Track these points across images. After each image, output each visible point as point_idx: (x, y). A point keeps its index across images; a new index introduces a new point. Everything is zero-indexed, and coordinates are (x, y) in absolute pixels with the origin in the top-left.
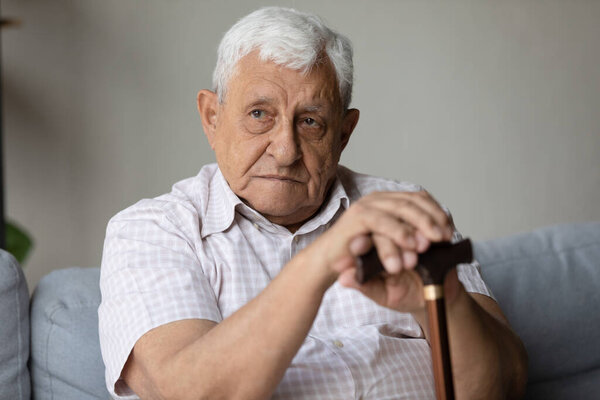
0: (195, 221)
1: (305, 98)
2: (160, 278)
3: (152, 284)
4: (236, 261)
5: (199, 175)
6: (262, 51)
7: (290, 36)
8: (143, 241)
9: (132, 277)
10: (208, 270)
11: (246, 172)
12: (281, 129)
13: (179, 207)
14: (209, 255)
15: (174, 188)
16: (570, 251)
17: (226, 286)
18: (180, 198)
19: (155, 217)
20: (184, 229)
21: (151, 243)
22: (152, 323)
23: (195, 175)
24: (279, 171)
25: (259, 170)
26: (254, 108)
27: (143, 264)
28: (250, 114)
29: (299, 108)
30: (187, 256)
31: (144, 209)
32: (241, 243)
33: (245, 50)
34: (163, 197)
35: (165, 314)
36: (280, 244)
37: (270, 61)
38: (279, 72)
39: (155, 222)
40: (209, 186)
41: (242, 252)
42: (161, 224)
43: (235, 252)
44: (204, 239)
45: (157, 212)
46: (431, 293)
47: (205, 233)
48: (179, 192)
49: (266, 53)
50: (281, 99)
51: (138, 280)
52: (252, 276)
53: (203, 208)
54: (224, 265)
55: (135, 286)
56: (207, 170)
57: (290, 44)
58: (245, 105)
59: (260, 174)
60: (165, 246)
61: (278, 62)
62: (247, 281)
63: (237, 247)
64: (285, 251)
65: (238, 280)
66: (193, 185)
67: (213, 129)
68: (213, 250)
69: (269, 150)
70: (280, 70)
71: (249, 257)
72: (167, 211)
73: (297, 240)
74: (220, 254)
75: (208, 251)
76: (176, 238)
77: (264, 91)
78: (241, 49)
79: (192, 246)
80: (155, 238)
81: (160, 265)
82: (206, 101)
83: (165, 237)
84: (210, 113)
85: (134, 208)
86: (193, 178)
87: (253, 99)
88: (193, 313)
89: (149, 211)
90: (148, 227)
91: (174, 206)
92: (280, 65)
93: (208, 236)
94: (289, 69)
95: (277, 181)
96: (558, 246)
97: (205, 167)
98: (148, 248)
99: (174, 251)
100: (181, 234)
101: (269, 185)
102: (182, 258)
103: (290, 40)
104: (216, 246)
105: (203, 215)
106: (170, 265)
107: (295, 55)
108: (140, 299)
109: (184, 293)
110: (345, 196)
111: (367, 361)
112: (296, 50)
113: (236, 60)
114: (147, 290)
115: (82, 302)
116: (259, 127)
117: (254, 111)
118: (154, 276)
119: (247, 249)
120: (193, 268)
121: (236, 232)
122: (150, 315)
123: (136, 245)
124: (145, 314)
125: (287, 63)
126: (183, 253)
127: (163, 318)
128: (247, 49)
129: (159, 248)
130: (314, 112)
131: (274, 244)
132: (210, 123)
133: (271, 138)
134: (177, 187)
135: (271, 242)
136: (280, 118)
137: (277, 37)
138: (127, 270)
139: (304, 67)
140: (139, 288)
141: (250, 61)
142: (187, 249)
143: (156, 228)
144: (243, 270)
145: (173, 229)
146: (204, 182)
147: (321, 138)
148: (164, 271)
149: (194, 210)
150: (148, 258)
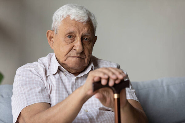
0: (44, 71)
1: (85, 31)
2: (31, 89)
3: (28, 91)
4: (56, 84)
5: (47, 56)
6: (71, 17)
7: (80, 12)
8: (26, 77)
9: (22, 89)
10: (47, 87)
11: (66, 55)
12: (77, 42)
13: (39, 66)
14: (48, 82)
15: (39, 60)
16: (168, 86)
17: (52, 92)
18: (40, 63)
19: (31, 69)
20: (40, 73)
21: (29, 78)
22: (28, 104)
23: (46, 56)
24: (77, 55)
25: (70, 55)
26: (69, 35)
27: (26, 84)
28: (67, 37)
29: (83, 35)
30: (40, 82)
31: (28, 66)
32: (58, 79)
33: (64, 17)
34: (34, 63)
35: (32, 101)
36: (72, 80)
37: (73, 20)
38: (76, 23)
39: (31, 71)
40: (50, 60)
41: (58, 82)
42: (33, 71)
43: (56, 81)
44: (47, 77)
45: (32, 67)
46: (116, 96)
47: (47, 75)
48: (40, 61)
49: (72, 17)
50: (77, 31)
51: (24, 90)
52: (61, 89)
53: (47, 67)
54: (52, 85)
55: (23, 92)
56: (50, 55)
57: (80, 15)
58: (65, 34)
59: (71, 56)
60: (33, 79)
61: (77, 20)
62: (59, 91)
63: (57, 80)
64: (73, 82)
65: (56, 90)
66: (45, 60)
67: (52, 43)
68: (49, 80)
69: (74, 48)
70: (77, 22)
71: (61, 83)
72: (35, 67)
73: (77, 79)
74: (51, 81)
75: (47, 80)
76: (37, 76)
77: (72, 29)
78: (63, 17)
79: (42, 79)
80: (30, 76)
81: (31, 85)
82: (50, 34)
83: (34, 76)
84: (51, 38)
85: (25, 66)
86: (45, 57)
87: (68, 32)
88: (41, 101)
89: (29, 67)
90: (28, 72)
91: (37, 66)
92: (77, 21)
93: (49, 76)
94: (80, 22)
95: (76, 58)
96: (164, 84)
97: (50, 54)
98: (28, 80)
99: (36, 80)
100: (39, 75)
101: (74, 59)
102: (38, 83)
103: (80, 13)
104: (50, 79)
105: (47, 69)
106: (35, 85)
107: (82, 18)
108: (24, 96)
109: (38, 94)
110: (93, 66)
111: (95, 117)
112: (82, 16)
113: (61, 20)
114: (27, 93)
115: (8, 96)
116: (70, 41)
117: (68, 36)
118: (29, 89)
119: (60, 81)
120: (42, 86)
121: (57, 75)
122: (27, 101)
123: (24, 78)
124: (25, 101)
125: (79, 20)
126: (39, 81)
127: (31, 102)
128: (65, 16)
129: (31, 79)
130: (87, 36)
131: (69, 80)
132: (51, 41)
133: (74, 44)
134: (40, 60)
135: (69, 79)
136: (77, 38)
137: (75, 12)
138: (21, 86)
139: (84, 21)
140: (24, 92)
141: (66, 20)
142: (40, 80)
143: (31, 73)
144: (58, 87)
145: (36, 73)
146: (49, 59)
147: (89, 45)
148: (32, 87)
149: (44, 67)
150: (28, 83)
